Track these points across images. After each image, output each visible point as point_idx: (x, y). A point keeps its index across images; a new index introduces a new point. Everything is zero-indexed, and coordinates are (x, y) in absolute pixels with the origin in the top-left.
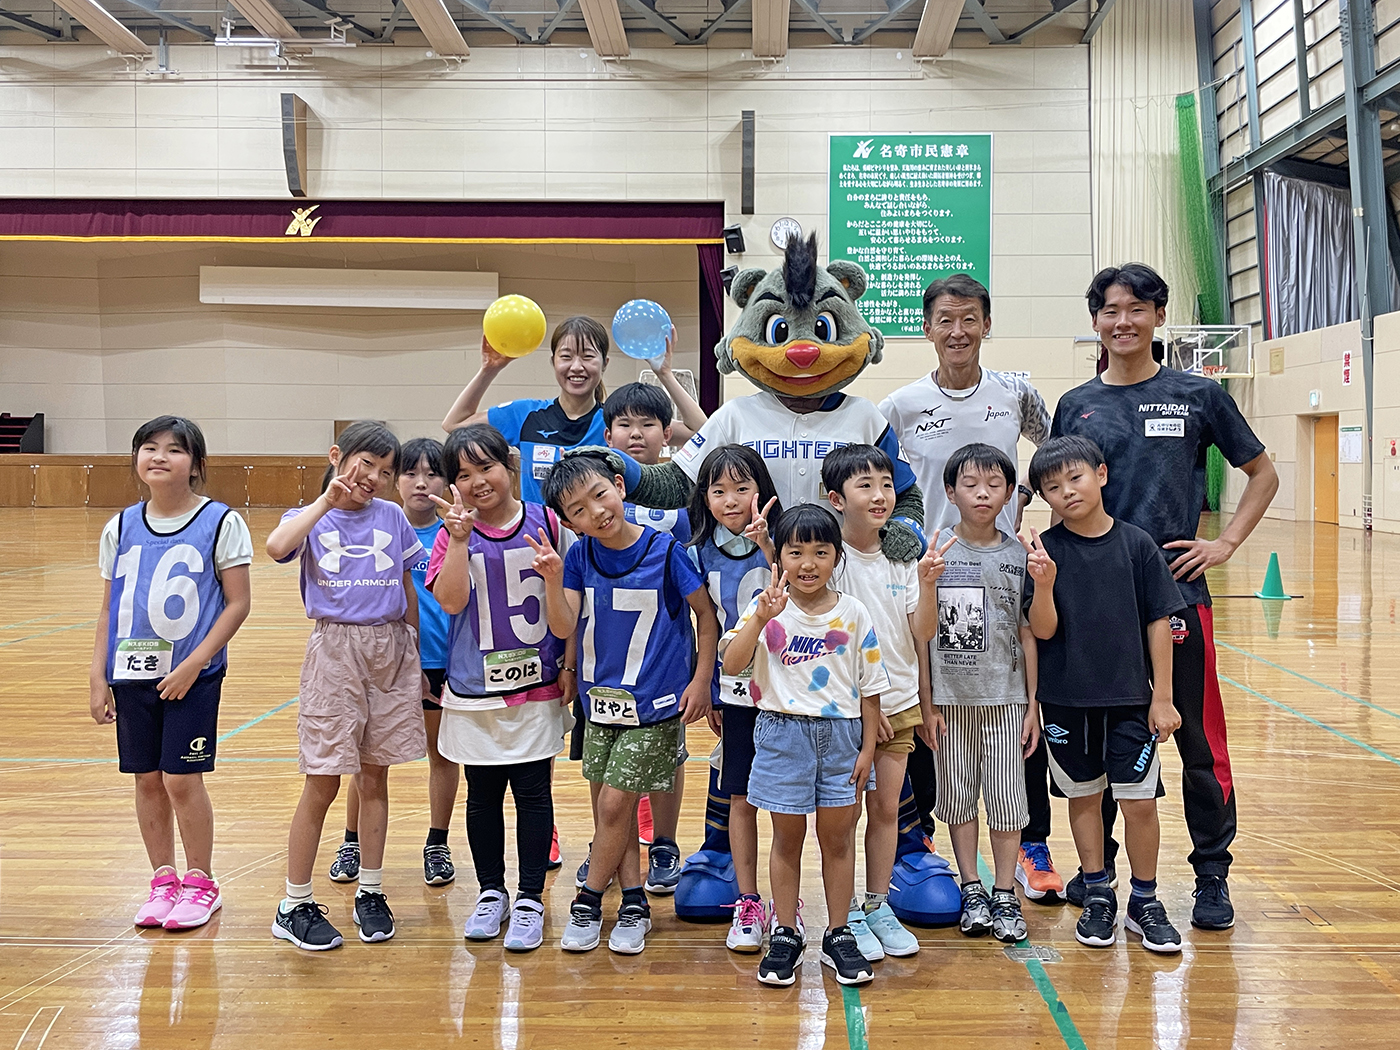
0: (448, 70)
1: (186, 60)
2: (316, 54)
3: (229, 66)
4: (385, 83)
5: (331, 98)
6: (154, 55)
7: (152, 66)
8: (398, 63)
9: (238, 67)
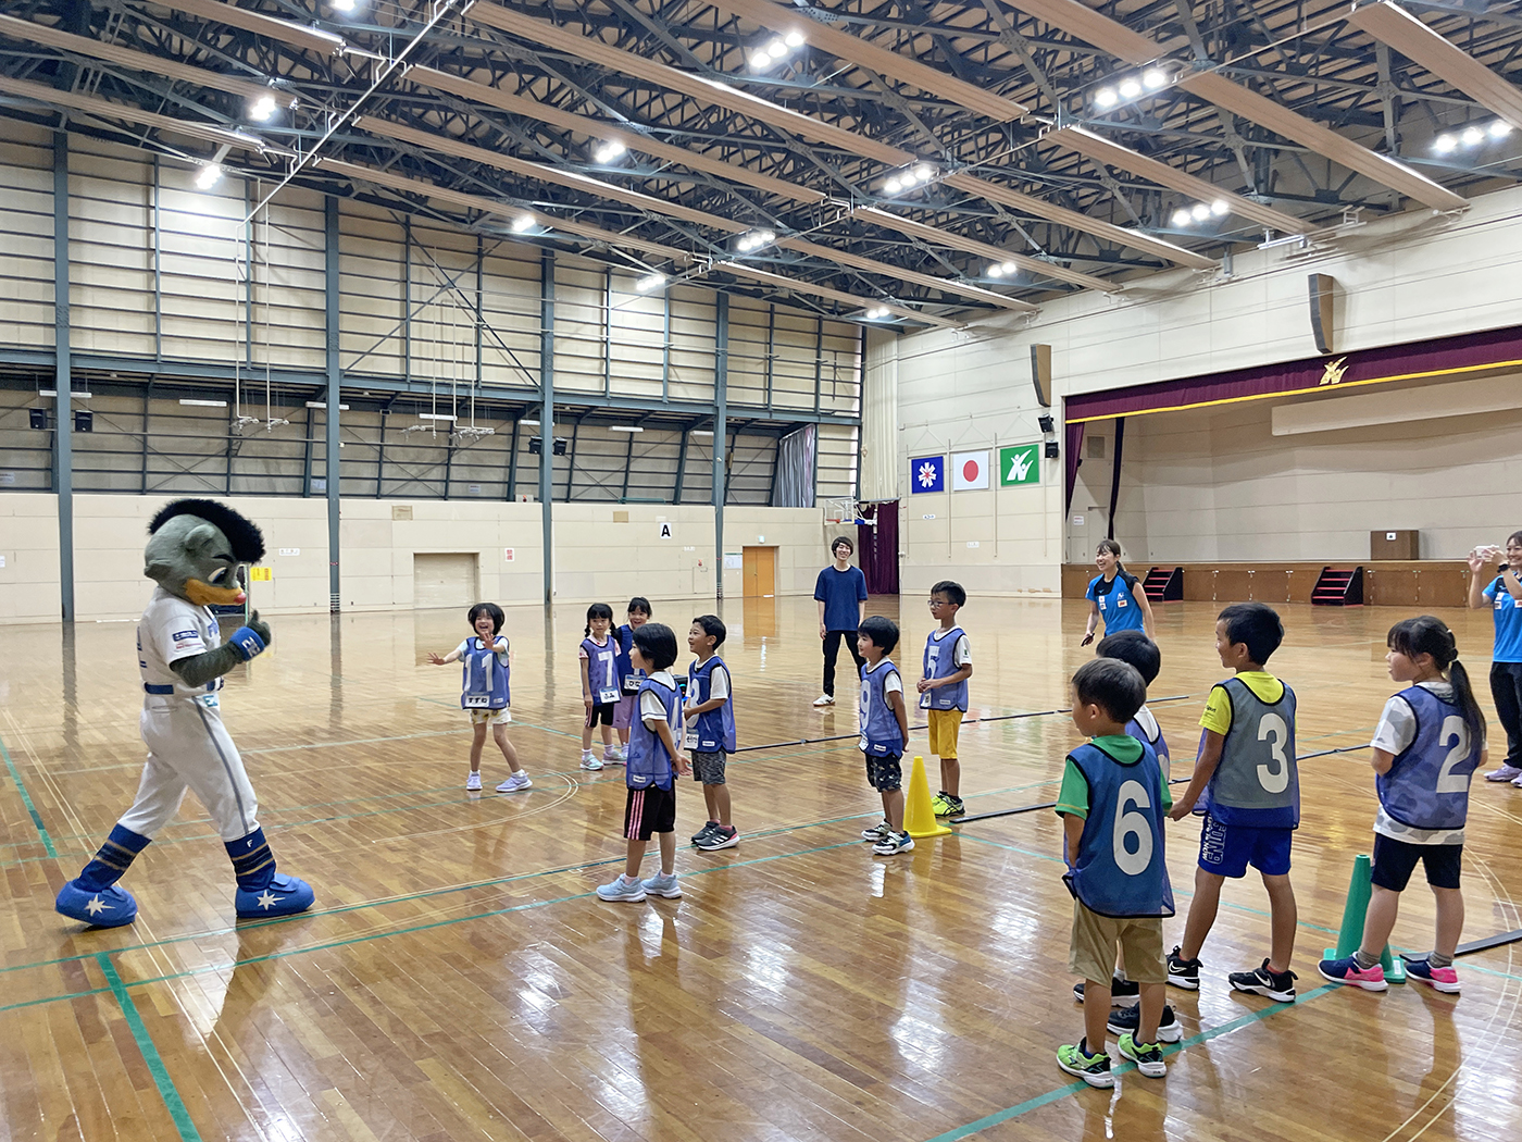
0: (1450, 223)
1: (1244, 264)
2: (1340, 235)
3: (1275, 261)
4: (1397, 246)
5: (1353, 268)
6: (1222, 265)
7: (1221, 274)
8: (1408, 226)
9: (1282, 260)
